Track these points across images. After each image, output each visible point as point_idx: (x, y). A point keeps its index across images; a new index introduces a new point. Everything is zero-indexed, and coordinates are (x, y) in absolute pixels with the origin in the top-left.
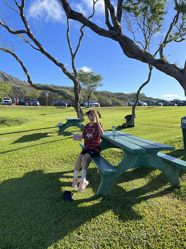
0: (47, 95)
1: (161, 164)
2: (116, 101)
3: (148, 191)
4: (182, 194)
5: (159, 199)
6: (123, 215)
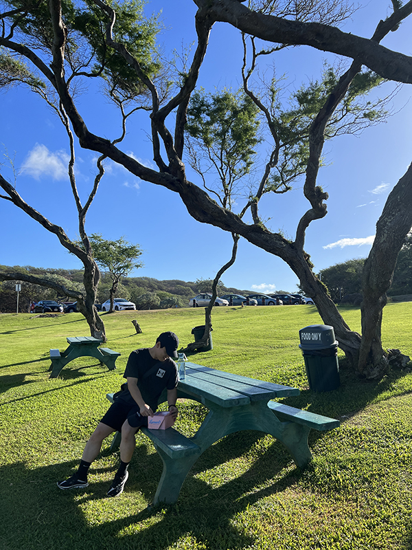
0: (18, 288)
1: (276, 424)
2: (168, 298)
3: (255, 483)
4: (318, 480)
5: (278, 496)
6: (214, 540)
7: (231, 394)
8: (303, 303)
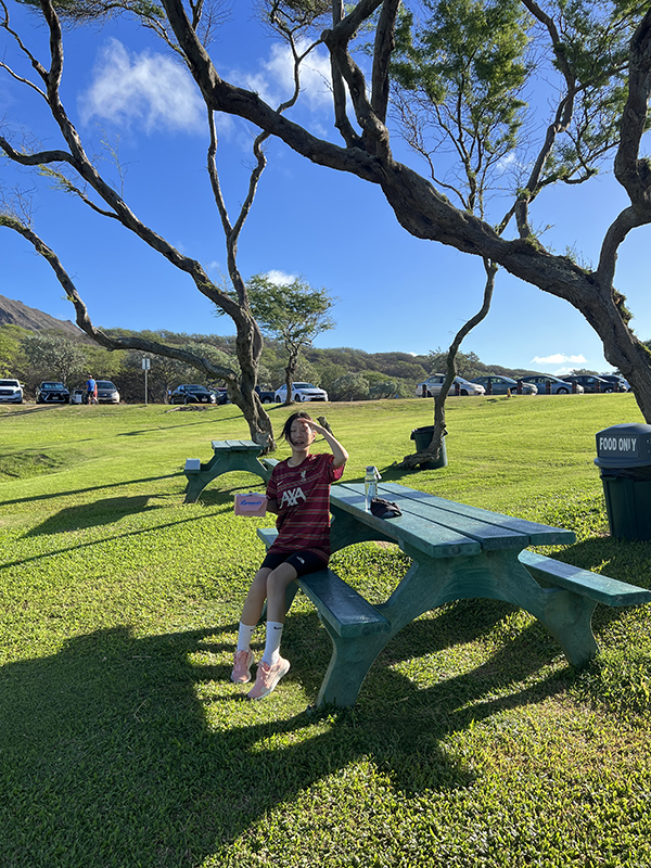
0: (146, 365)
1: (533, 592)
2: (382, 382)
3: (493, 685)
4: (605, 690)
5: (530, 711)
6: (406, 771)
7: (449, 537)
8: (623, 391)
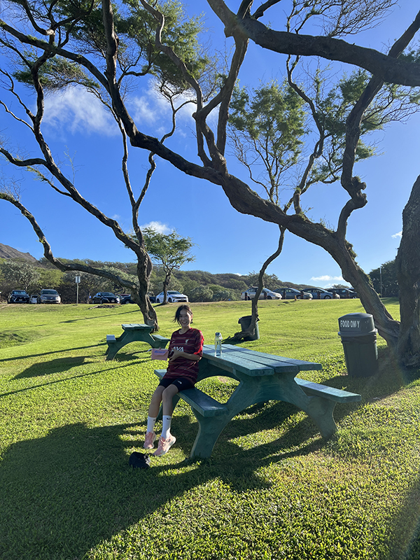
0: (78, 280)
2: (220, 291)
